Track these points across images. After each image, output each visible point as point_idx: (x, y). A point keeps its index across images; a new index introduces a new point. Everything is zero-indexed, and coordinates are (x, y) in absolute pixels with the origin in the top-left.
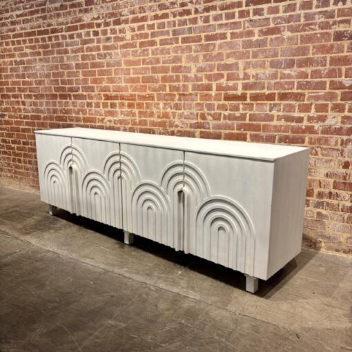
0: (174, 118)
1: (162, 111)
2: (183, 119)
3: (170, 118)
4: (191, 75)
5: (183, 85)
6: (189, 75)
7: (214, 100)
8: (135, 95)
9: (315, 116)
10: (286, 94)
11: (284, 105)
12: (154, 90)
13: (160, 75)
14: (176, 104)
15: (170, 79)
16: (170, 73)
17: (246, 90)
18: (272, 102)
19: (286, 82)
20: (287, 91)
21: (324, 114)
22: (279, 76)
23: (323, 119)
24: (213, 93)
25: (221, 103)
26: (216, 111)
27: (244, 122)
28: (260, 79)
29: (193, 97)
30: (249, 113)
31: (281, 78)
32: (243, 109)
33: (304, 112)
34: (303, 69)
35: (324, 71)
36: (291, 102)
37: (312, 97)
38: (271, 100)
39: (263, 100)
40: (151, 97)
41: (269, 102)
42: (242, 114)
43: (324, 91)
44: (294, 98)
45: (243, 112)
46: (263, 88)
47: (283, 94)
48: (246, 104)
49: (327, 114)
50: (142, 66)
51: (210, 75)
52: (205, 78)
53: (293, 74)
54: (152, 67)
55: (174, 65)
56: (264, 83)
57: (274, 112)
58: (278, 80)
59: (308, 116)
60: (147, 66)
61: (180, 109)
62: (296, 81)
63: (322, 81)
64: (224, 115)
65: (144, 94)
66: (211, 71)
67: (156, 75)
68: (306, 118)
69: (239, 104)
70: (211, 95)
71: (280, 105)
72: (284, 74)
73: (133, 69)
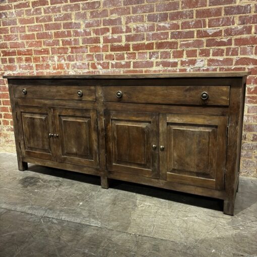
0: (68, 68)
1: (57, 63)
2: (76, 69)
3: (64, 69)
4: (81, 30)
5: (74, 39)
6: (79, 30)
7: (102, 51)
8: (31, 50)
9: (187, 60)
10: (162, 43)
11: (161, 53)
12: (49, 45)
13: (53, 31)
14: (69, 56)
15: (62, 35)
16: (62, 30)
17: (129, 41)
18: (151, 51)
19: (162, 33)
20: (163, 41)
21: (194, 58)
22: (156, 28)
23: (193, 62)
24: (101, 45)
25: (108, 53)
26: (105, 61)
27: (129, 69)
28: (140, 31)
29: (84, 49)
30: (132, 61)
31: (157, 30)
32: (127, 58)
33: (177, 58)
34: (174, 22)
35: (192, 22)
36: (167, 50)
37: (183, 44)
38: (150, 49)
39: (144, 50)
40: (46, 51)
41: (149, 51)
42: (127, 62)
43: (193, 39)
44: (169, 47)
45: (128, 61)
46: (143, 39)
47: (159, 43)
48: (129, 54)
49: (196, 58)
50: (36, 24)
51: (97, 29)
52: (93, 32)
53: (167, 25)
54: (45, 25)
55: (65, 22)
56: (144, 34)
57: (153, 59)
58: (155, 32)
59: (181, 61)
60: (40, 24)
61: (73, 61)
62: (170, 32)
63: (190, 31)
64: (112, 64)
65: (40, 49)
66: (98, 26)
67: (50, 31)
68: (179, 63)
69: (123, 54)
70: (99, 47)
71: (157, 53)
72: (160, 26)
73: (28, 26)
